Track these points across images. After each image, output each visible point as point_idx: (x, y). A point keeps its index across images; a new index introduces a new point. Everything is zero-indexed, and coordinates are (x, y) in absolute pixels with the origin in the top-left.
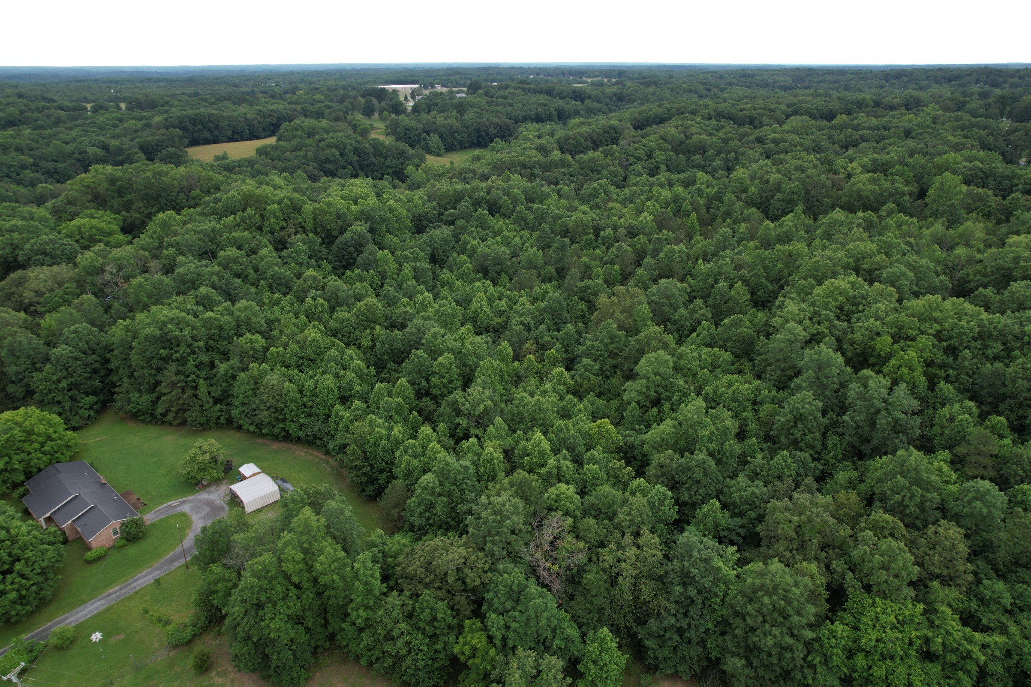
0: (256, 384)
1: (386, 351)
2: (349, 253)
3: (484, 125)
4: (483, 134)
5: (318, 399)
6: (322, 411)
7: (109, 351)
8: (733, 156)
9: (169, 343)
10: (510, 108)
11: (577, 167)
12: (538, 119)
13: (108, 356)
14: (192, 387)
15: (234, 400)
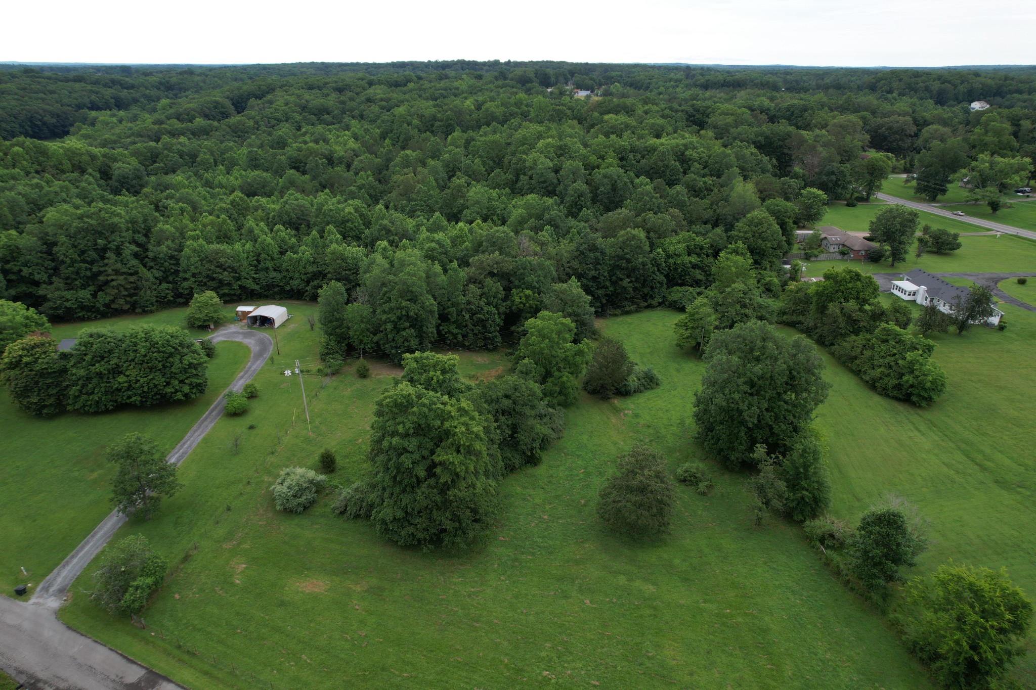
2: (133, 186)
5: (263, 256)
6: (270, 264)
7: (8, 262)
8: (356, 112)
9: (100, 234)
10: (56, 96)
11: (228, 130)
12: (94, 107)
13: (8, 267)
14: (131, 274)
15: (181, 275)
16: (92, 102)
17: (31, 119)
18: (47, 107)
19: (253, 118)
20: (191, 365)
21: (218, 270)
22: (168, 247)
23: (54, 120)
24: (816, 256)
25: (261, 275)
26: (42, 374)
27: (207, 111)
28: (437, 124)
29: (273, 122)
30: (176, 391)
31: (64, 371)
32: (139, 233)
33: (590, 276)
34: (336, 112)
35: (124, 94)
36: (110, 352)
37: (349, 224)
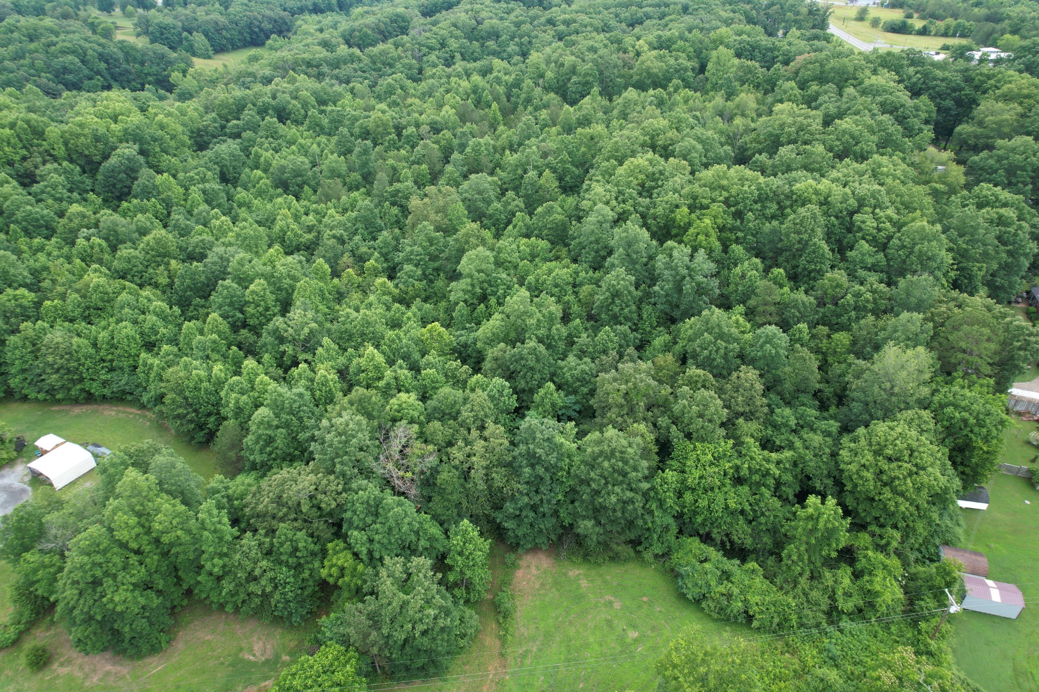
0: (34, 345)
1: (188, 286)
2: (121, 181)
3: (256, 19)
4: (257, 30)
5: (118, 351)
6: (126, 363)
8: (526, 40)
11: (367, 61)
19: (403, 45)
28: (574, 80)
29: (425, 50)
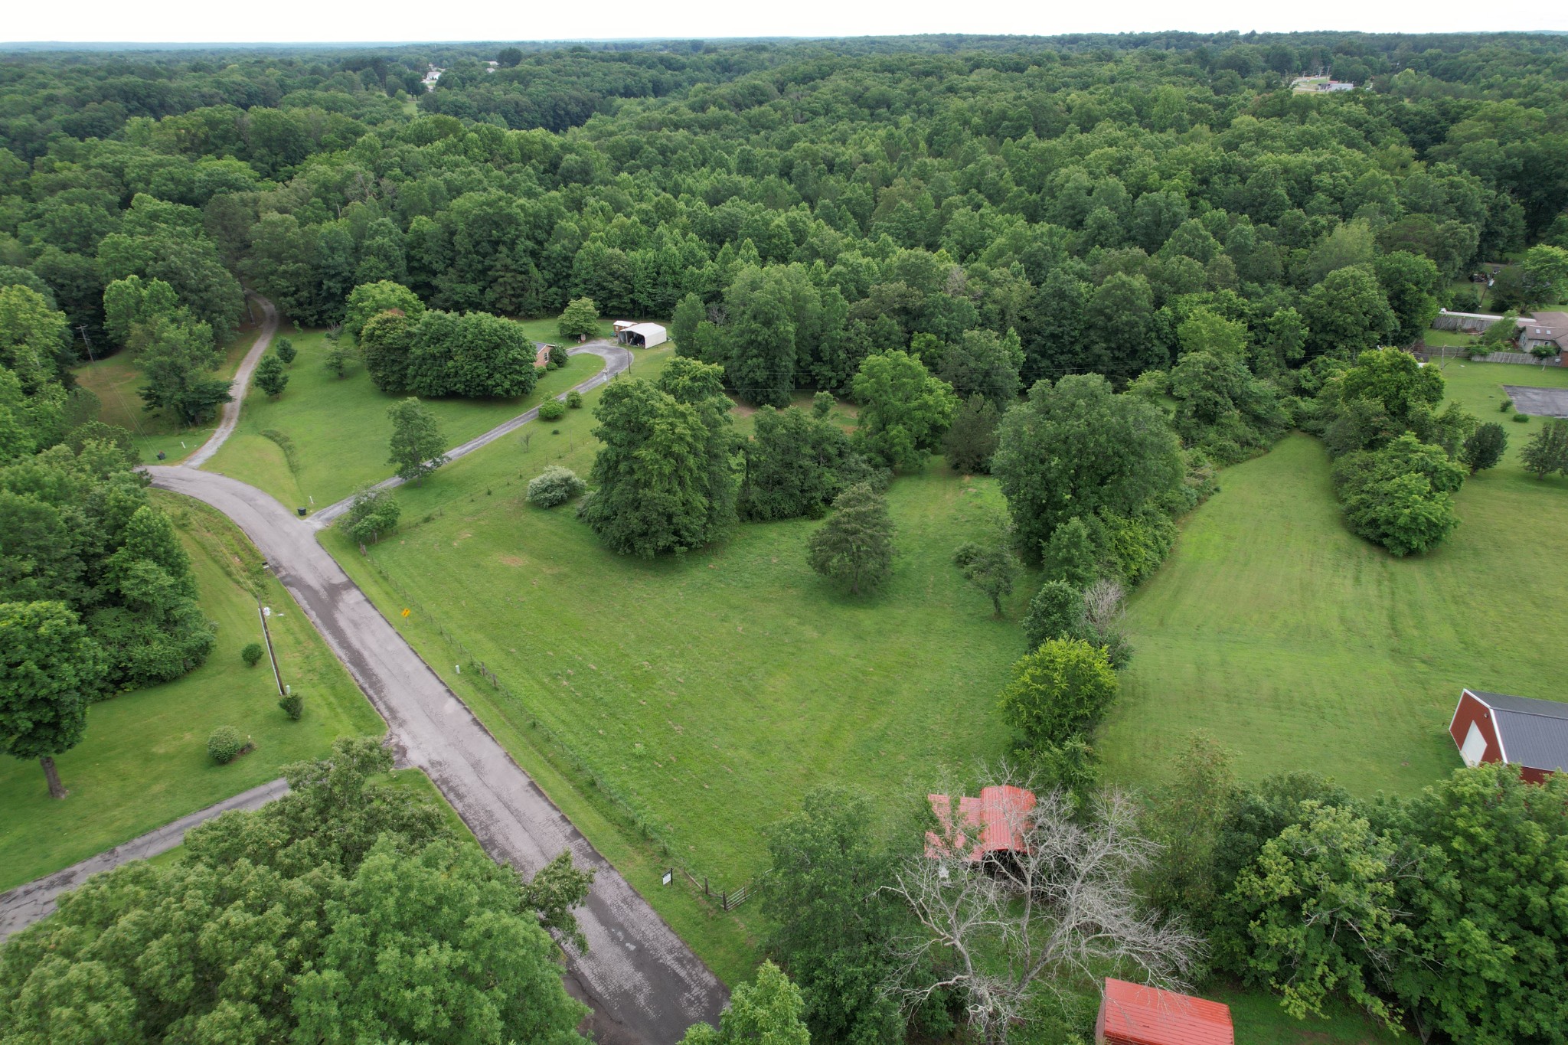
3: (561, 99)
4: (561, 111)
5: (664, 268)
6: (669, 279)
7: (413, 248)
8: (925, 106)
9: (497, 225)
10: (588, 79)
11: (746, 123)
12: (628, 93)
13: (412, 253)
14: (521, 273)
15: (572, 279)
16: (626, 87)
17: (554, 108)
18: (575, 93)
19: (782, 109)
20: (515, 360)
21: (610, 278)
22: (563, 246)
23: (578, 109)
24: (1484, 355)
25: (658, 290)
26: (389, 349)
27: (740, 99)
28: (1006, 123)
29: (807, 114)
30: (497, 385)
31: (406, 349)
32: (541, 228)
33: (1047, 332)
34: (898, 104)
35: (668, 76)
36: (446, 335)
37: (775, 241)
